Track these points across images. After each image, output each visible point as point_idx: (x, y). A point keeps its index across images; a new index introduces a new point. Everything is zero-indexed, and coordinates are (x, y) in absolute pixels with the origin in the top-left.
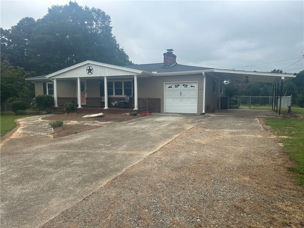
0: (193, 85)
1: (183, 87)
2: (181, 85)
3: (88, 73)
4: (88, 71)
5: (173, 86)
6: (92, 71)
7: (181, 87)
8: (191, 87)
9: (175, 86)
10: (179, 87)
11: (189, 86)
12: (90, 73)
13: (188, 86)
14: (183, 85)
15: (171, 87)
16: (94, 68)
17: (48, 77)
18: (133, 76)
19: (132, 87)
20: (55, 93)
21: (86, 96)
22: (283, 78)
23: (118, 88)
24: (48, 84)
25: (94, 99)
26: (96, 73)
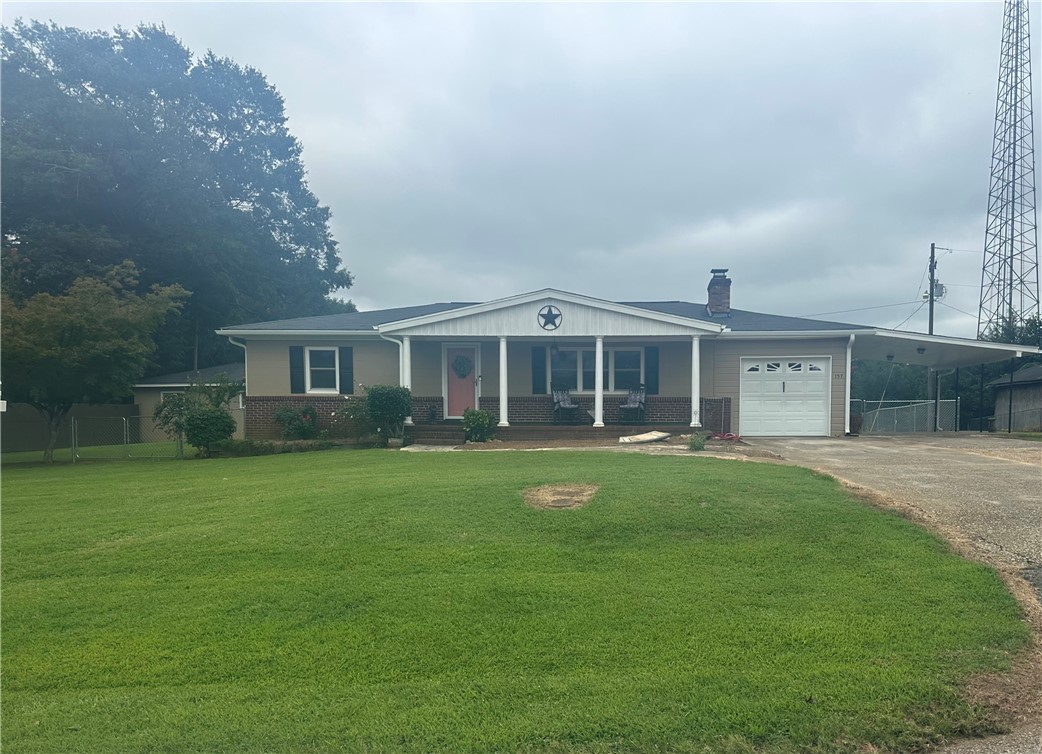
0: (815, 365)
1: (789, 370)
2: (784, 366)
3: (545, 325)
4: (542, 321)
5: (763, 367)
6: (557, 321)
7: (784, 370)
8: (811, 369)
9: (769, 366)
10: (779, 370)
11: (805, 367)
12: (550, 327)
13: (802, 368)
14: (790, 365)
15: (757, 370)
16: (566, 311)
17: (383, 329)
18: (691, 337)
19: (639, 368)
20: (406, 381)
21: (478, 394)
22: (1019, 355)
23: (592, 370)
24: (311, 352)
25: (510, 400)
26: (572, 326)
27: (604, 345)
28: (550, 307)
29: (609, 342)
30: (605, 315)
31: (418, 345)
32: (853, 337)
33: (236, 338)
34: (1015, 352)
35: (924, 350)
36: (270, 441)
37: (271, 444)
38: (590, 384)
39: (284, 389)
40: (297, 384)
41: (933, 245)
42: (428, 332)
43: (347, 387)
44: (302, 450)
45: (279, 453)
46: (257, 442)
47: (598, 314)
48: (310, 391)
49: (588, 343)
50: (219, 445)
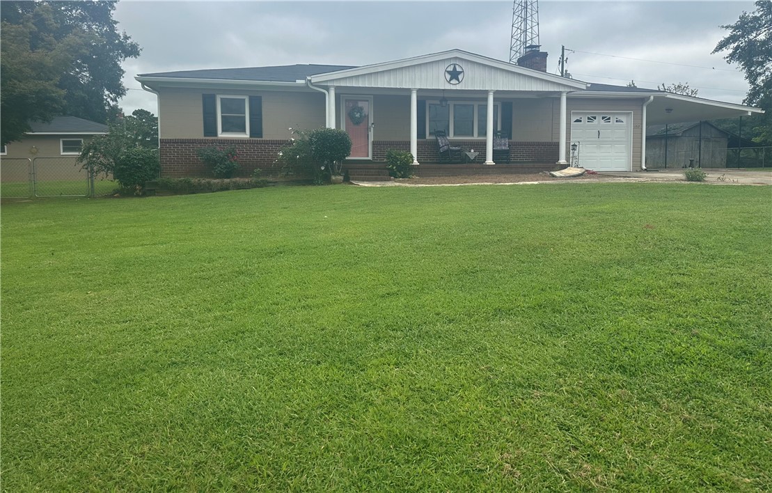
0: (620, 118)
1: (602, 122)
2: (599, 119)
3: (450, 80)
4: (448, 77)
5: (585, 119)
6: (460, 77)
7: (599, 121)
8: (617, 121)
9: (589, 118)
10: (595, 122)
11: (613, 119)
12: (454, 81)
13: (611, 120)
14: (603, 118)
15: (580, 121)
16: (466, 68)
17: (315, 79)
18: (560, 93)
19: (497, 119)
20: (331, 123)
21: (371, 139)
22: (750, 114)
24: (221, 99)
26: (472, 81)
27: (494, 98)
28: (455, 64)
29: (497, 96)
30: (499, 73)
32: (652, 98)
34: (747, 112)
36: (207, 180)
37: (209, 183)
39: (199, 134)
40: (210, 129)
41: (563, 47)
43: (256, 130)
46: (194, 180)
48: (221, 135)
50: (156, 184)
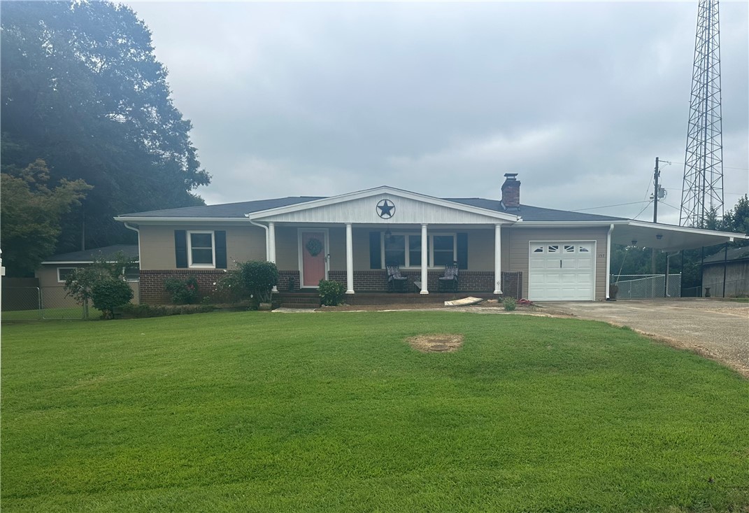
0: (584, 247)
1: (565, 251)
2: (561, 248)
3: (382, 215)
4: (380, 212)
5: (546, 249)
6: (392, 212)
7: (561, 251)
8: (581, 250)
9: (550, 248)
10: (557, 251)
11: (577, 248)
12: (386, 216)
13: (574, 249)
14: (566, 247)
15: (542, 251)
16: (398, 204)
17: (253, 216)
18: (494, 226)
19: (453, 249)
20: (271, 257)
21: (328, 269)
22: (732, 240)
23: (419, 250)
24: (192, 235)
25: (354, 273)
26: (403, 215)
27: (428, 231)
28: (386, 200)
29: (432, 229)
30: (429, 208)
31: (282, 230)
32: (612, 226)
33: (129, 223)
34: (729, 238)
35: (661, 236)
36: (163, 306)
37: (164, 308)
38: (416, 260)
39: (170, 264)
40: (181, 261)
41: (657, 158)
42: (289, 219)
43: (221, 262)
44: (189, 312)
45: (171, 315)
46: (152, 307)
47: (423, 206)
48: (191, 266)
49: (417, 228)
50: (121, 309)
